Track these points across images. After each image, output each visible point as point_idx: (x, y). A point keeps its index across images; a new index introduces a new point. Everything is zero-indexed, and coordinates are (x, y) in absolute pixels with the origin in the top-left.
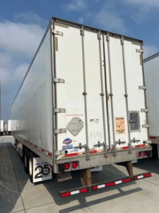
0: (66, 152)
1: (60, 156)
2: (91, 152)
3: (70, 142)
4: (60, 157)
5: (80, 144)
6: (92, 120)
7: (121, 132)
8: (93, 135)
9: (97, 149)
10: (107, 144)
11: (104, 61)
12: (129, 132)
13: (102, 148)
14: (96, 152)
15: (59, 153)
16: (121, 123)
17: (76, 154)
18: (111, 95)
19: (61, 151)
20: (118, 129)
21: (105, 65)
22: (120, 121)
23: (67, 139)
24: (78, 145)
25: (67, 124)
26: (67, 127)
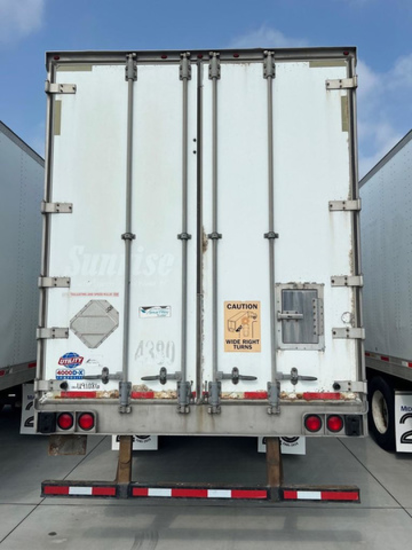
0: (64, 386)
1: (50, 394)
2: (139, 395)
3: (79, 363)
4: (48, 396)
5: (105, 370)
6: (145, 309)
7: (247, 345)
8: (146, 350)
9: (156, 387)
10: (191, 376)
11: (199, 140)
12: (275, 349)
13: (172, 386)
14: (151, 395)
15: (44, 386)
16: (245, 320)
17: (92, 395)
18: (216, 237)
19: (51, 382)
20: (235, 336)
21: (199, 152)
22: (243, 312)
23: (71, 355)
24: (99, 372)
25: (72, 316)
26: (71, 324)
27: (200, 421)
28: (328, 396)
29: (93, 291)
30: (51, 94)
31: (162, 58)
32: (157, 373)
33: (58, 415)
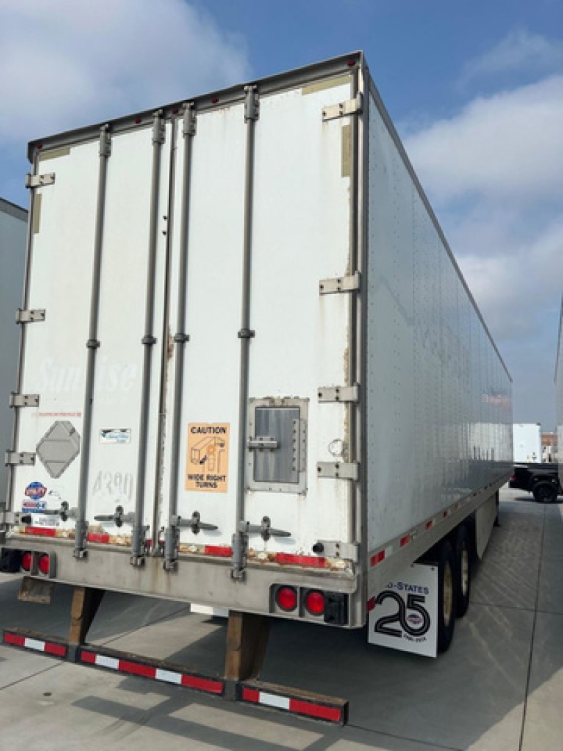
0: (27, 520)
1: (16, 528)
2: (94, 538)
3: (42, 494)
4: (14, 531)
5: (65, 504)
6: (106, 432)
7: (211, 482)
8: (104, 483)
9: (112, 530)
10: (148, 520)
11: (169, 218)
12: (243, 489)
13: (127, 530)
14: (106, 539)
15: (11, 519)
16: (211, 449)
17: (51, 533)
18: (183, 339)
19: (17, 515)
20: (198, 469)
21: (168, 233)
22: (209, 438)
23: (36, 485)
24: (59, 507)
25: (38, 440)
26: (37, 449)
27: (155, 578)
28: (307, 561)
29: (58, 411)
30: (33, 188)
31: (137, 123)
32: (113, 512)
33: (23, 553)
